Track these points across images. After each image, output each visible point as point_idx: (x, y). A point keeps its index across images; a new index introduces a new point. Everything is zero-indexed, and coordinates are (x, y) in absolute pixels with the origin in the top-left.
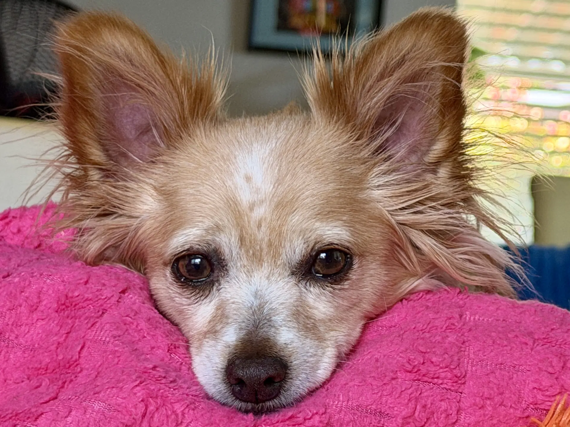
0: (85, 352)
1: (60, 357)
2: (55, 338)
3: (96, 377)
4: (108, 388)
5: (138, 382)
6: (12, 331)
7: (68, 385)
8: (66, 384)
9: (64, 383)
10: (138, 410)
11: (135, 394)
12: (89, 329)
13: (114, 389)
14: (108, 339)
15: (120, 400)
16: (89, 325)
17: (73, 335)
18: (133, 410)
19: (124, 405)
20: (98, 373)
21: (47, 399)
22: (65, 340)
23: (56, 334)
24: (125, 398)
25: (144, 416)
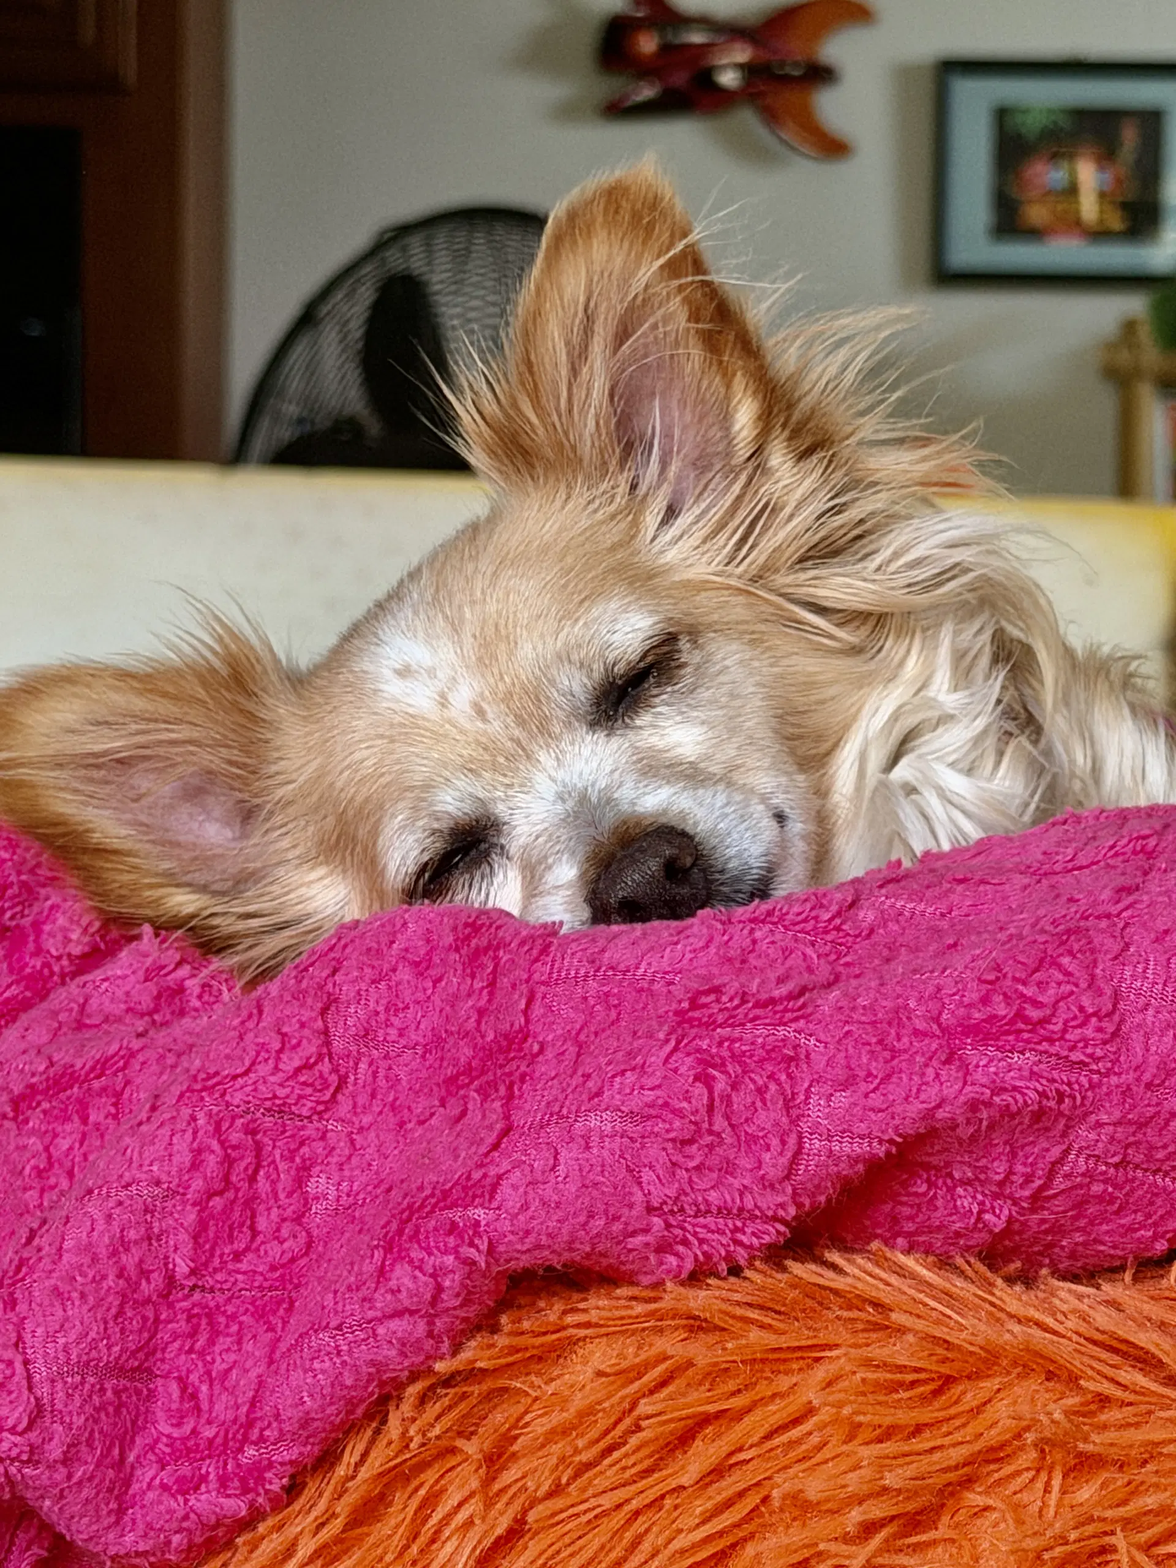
0: (537, 1010)
1: (490, 1036)
2: (470, 1003)
3: (579, 1055)
4: (614, 1076)
5: (673, 1043)
6: (388, 1024)
7: (520, 1089)
8: (516, 1088)
9: (510, 1088)
10: (693, 1101)
11: (676, 1070)
12: (537, 960)
13: (628, 1074)
14: (582, 972)
15: (649, 1096)
16: (535, 952)
17: (504, 982)
18: (685, 1104)
19: (660, 1102)
20: (580, 1047)
21: (491, 1139)
22: (489, 1001)
23: (469, 995)
24: (659, 1086)
25: (710, 1109)
